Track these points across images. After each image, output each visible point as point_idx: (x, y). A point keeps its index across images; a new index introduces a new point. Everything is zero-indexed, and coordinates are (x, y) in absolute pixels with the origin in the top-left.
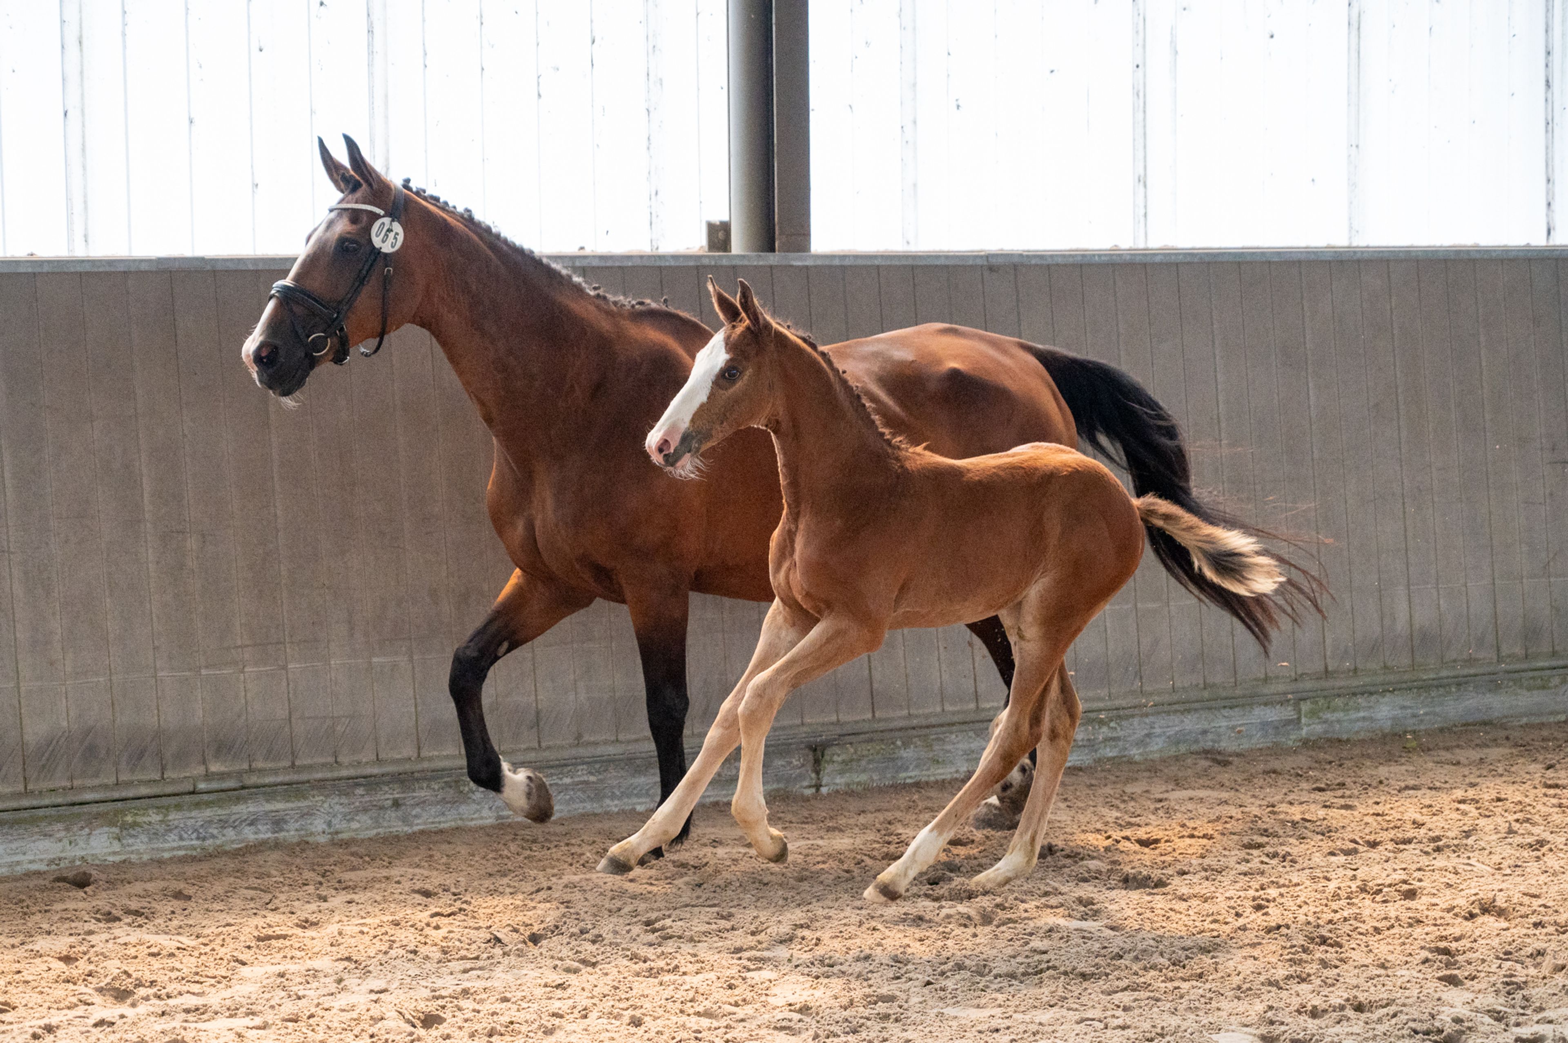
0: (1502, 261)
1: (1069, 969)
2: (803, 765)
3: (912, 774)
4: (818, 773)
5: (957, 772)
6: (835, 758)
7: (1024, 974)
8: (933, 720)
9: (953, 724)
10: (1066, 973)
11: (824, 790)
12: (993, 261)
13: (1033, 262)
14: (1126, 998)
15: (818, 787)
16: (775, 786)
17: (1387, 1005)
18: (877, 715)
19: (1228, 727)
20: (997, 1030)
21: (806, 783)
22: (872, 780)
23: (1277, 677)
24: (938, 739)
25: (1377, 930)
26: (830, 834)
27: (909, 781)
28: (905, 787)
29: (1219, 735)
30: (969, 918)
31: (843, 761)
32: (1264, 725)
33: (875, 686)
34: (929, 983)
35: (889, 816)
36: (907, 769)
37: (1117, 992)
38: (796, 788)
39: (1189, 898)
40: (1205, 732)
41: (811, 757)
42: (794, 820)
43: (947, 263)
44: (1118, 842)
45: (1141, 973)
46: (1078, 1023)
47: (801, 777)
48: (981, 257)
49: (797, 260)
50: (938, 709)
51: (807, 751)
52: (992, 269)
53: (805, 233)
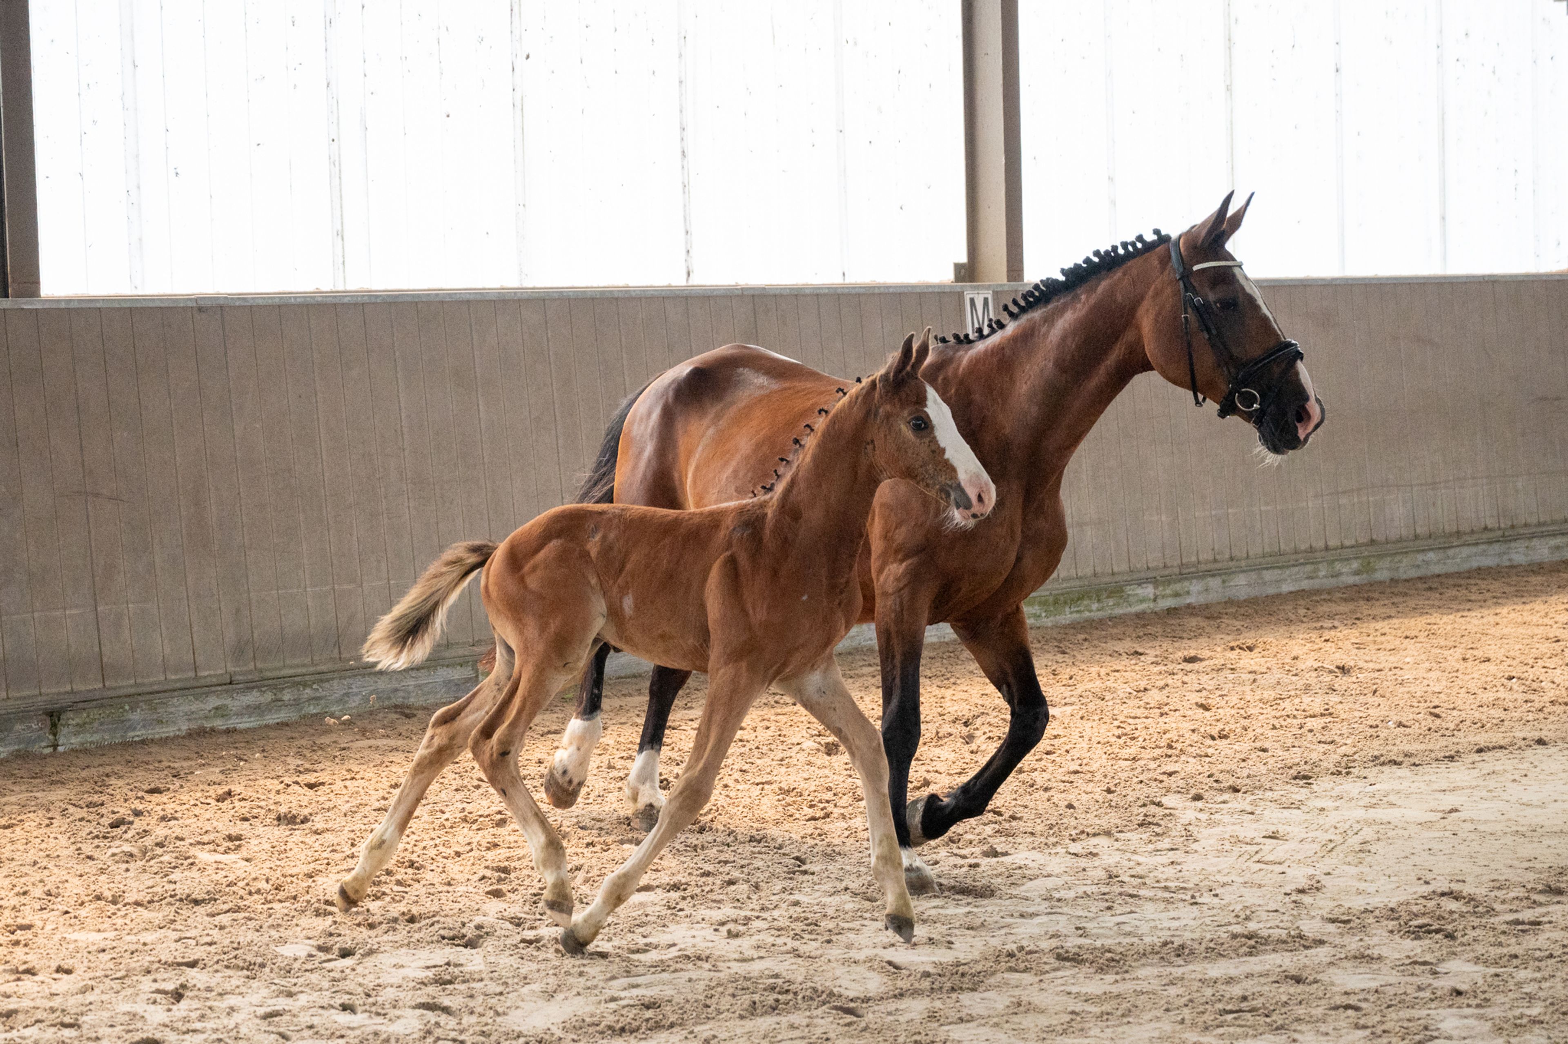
0: (640, 299)
1: (184, 897)
2: (41, 729)
3: (139, 733)
4: (55, 735)
5: (179, 730)
6: (71, 722)
7: (149, 902)
8: (156, 688)
9: (175, 690)
10: (181, 900)
11: (60, 749)
12: (201, 303)
13: (237, 304)
14: (225, 919)
15: (55, 746)
16: (16, 747)
17: (434, 916)
18: (107, 684)
19: (416, 686)
20: (104, 951)
21: (44, 744)
22: (103, 738)
23: (457, 643)
24: (162, 703)
25: (458, 854)
26: (52, 787)
27: (136, 739)
28: (132, 744)
29: (409, 693)
30: (131, 855)
31: (78, 725)
32: (447, 683)
33: (105, 659)
34: (67, 912)
35: (108, 769)
36: (134, 729)
37: (219, 914)
38: (36, 748)
39: (323, 832)
40: (396, 690)
41: (48, 722)
42: (25, 775)
43: (162, 305)
44: (288, 786)
45: (245, 897)
46: (176, 941)
47: (40, 739)
48: (190, 300)
49: (27, 304)
50: (162, 678)
51: (44, 717)
52: (200, 309)
53: (35, 282)
